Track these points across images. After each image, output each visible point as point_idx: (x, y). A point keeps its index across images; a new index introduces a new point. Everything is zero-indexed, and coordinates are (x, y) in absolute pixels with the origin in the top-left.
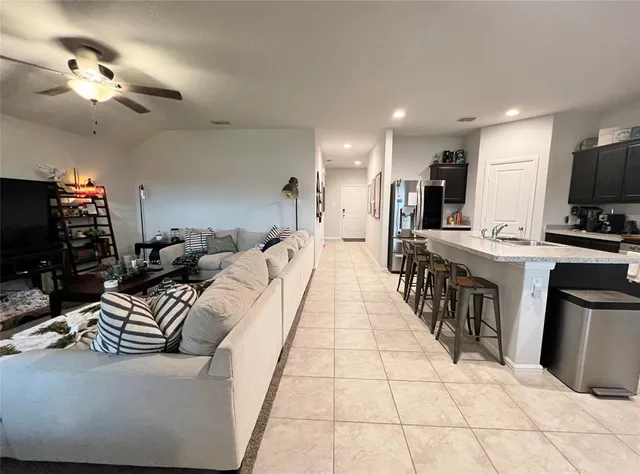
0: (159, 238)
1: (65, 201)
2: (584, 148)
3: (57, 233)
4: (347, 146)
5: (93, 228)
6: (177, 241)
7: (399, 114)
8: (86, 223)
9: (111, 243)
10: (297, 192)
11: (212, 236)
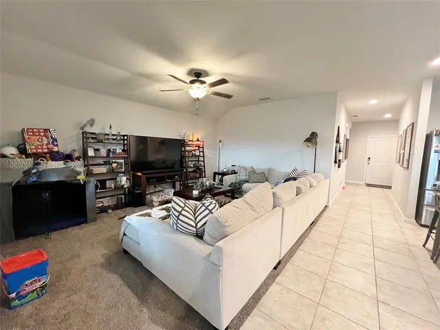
0: (225, 170)
1: (188, 148)
3: (182, 164)
4: (373, 102)
5: (197, 162)
6: (234, 172)
8: (195, 159)
9: (203, 170)
10: (316, 144)
11: (253, 172)
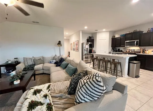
0: (10, 62)
2: (113, 38)
7: (86, 27)
11: (35, 59)
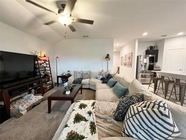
1: (39, 62)
3: (36, 73)
5: (44, 71)
6: (69, 75)
7: (145, 34)
8: (43, 70)
9: (50, 76)
11: (83, 73)
